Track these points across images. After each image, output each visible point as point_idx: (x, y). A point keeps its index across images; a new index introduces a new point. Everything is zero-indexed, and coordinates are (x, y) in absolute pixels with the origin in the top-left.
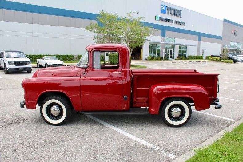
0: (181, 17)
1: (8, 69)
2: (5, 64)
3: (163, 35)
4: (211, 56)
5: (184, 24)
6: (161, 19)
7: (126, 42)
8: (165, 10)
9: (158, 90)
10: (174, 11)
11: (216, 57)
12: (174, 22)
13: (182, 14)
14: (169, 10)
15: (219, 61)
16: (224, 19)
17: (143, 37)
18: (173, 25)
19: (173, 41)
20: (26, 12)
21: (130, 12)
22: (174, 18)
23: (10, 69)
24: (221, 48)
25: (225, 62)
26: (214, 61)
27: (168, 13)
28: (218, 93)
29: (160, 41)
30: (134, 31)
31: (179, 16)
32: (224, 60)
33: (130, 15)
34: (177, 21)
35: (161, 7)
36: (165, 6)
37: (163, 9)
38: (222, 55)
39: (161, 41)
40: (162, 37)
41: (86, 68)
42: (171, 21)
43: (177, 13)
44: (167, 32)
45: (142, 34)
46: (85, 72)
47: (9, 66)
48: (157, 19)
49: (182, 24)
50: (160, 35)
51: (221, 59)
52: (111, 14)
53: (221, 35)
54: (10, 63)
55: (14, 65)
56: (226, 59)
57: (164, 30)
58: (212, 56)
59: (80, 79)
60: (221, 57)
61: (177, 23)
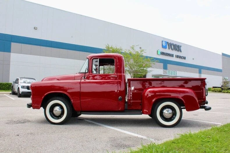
0: (181, 51)
1: (21, 93)
2: (19, 88)
3: (165, 68)
4: (212, 87)
5: (185, 58)
6: (163, 53)
7: (130, 73)
8: (166, 45)
9: (150, 92)
10: (174, 46)
11: (217, 88)
12: (174, 56)
13: (182, 49)
14: (170, 45)
15: (220, 92)
16: (222, 53)
17: (145, 69)
18: (174, 59)
19: (175, 74)
20: (41, 47)
21: (133, 46)
22: (175, 53)
23: (22, 92)
24: (222, 80)
25: (227, 92)
26: (216, 92)
27: (169, 48)
28: (207, 96)
29: (162, 74)
30: (136, 62)
31: (179, 50)
32: (225, 91)
33: (133, 48)
34: (178, 56)
35: (162, 43)
36: (166, 42)
37: (164, 44)
38: (223, 86)
39: (164, 73)
40: (164, 70)
41: (85, 73)
42: (172, 56)
43: (177, 48)
44: (169, 66)
45: (144, 65)
46: (85, 76)
47: (22, 90)
48: (159, 53)
49: (182, 58)
50: (163, 68)
51: (222, 90)
52: (115, 48)
53: (221, 68)
54: (23, 87)
55: (27, 90)
56: (227, 90)
57: (165, 64)
58: (214, 87)
59: (80, 83)
60: (222, 88)
61: (177, 57)
